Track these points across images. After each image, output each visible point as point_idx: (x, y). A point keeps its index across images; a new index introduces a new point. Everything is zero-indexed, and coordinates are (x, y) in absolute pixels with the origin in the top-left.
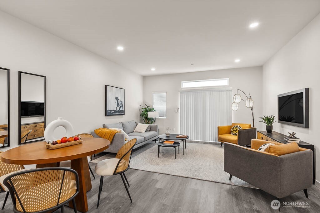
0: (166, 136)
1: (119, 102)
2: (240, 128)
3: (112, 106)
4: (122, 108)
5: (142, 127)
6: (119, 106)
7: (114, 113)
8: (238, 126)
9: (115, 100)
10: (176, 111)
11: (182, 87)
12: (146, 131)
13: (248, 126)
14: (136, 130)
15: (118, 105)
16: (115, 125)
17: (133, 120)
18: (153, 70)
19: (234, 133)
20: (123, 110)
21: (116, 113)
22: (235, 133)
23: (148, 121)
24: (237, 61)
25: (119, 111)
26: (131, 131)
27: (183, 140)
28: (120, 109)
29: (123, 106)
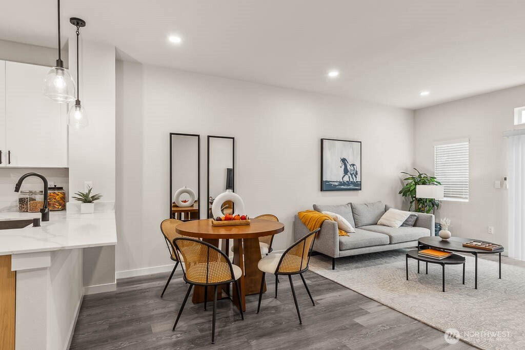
0: (441, 239)
1: (349, 167)
3: (334, 174)
4: (356, 177)
5: (398, 216)
6: (349, 173)
7: (337, 186)
9: (340, 164)
10: (498, 185)
11: (516, 124)
14: (381, 221)
15: (346, 171)
16: (336, 208)
17: (380, 201)
18: (425, 95)
20: (357, 182)
21: (342, 187)
23: (420, 206)
25: (348, 183)
26: (370, 222)
27: (475, 254)
28: (351, 180)
29: (357, 173)
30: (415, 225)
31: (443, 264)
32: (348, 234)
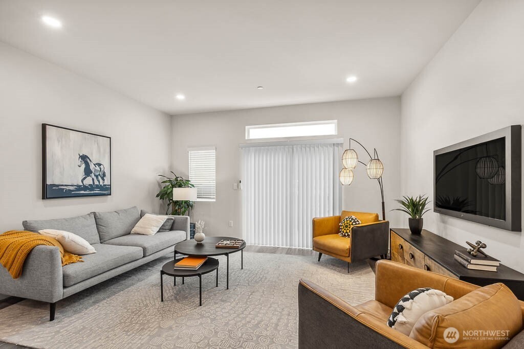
0: (196, 243)
1: (92, 167)
2: (358, 221)
4: (104, 180)
5: (154, 221)
6: (92, 175)
7: (73, 191)
8: (353, 217)
10: (235, 187)
11: (246, 138)
12: (162, 229)
13: (373, 219)
14: (136, 229)
15: (88, 172)
17: (135, 207)
19: (345, 231)
20: (104, 185)
22: (347, 232)
24: (352, 79)
25: (91, 187)
26: (121, 232)
27: (227, 254)
28: (96, 183)
29: (104, 175)
30: (171, 229)
31: (199, 275)
32: (84, 258)
